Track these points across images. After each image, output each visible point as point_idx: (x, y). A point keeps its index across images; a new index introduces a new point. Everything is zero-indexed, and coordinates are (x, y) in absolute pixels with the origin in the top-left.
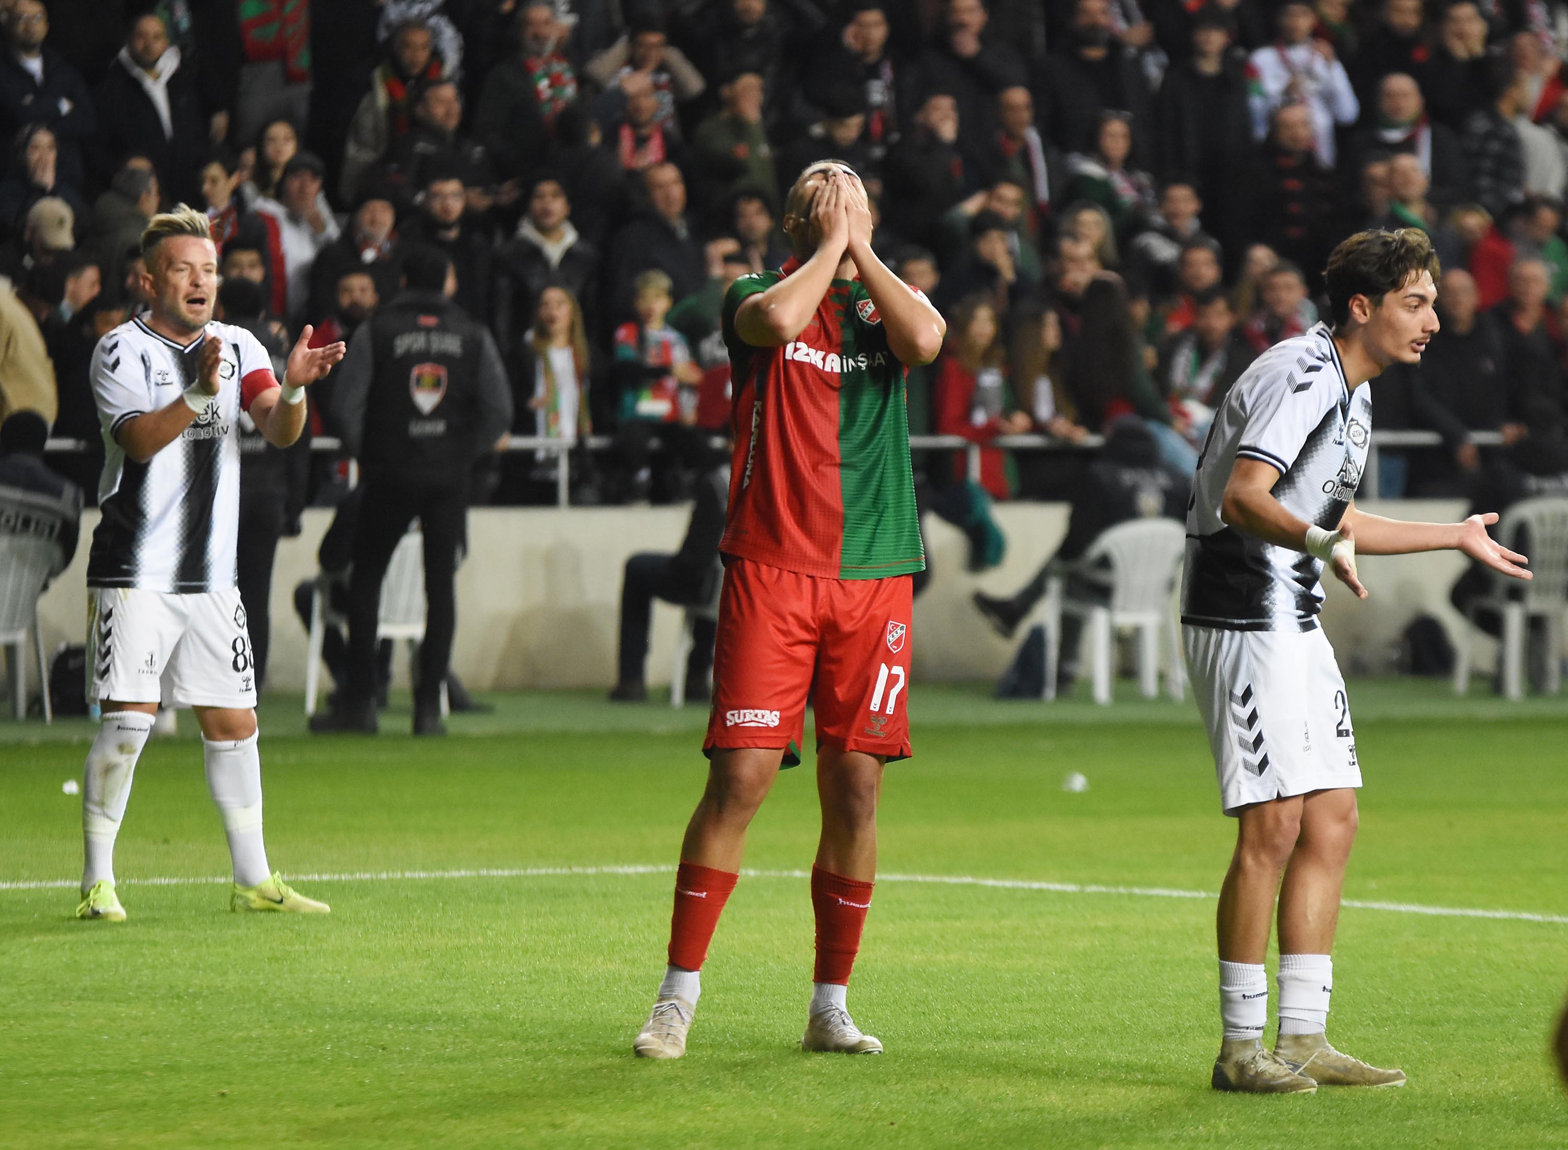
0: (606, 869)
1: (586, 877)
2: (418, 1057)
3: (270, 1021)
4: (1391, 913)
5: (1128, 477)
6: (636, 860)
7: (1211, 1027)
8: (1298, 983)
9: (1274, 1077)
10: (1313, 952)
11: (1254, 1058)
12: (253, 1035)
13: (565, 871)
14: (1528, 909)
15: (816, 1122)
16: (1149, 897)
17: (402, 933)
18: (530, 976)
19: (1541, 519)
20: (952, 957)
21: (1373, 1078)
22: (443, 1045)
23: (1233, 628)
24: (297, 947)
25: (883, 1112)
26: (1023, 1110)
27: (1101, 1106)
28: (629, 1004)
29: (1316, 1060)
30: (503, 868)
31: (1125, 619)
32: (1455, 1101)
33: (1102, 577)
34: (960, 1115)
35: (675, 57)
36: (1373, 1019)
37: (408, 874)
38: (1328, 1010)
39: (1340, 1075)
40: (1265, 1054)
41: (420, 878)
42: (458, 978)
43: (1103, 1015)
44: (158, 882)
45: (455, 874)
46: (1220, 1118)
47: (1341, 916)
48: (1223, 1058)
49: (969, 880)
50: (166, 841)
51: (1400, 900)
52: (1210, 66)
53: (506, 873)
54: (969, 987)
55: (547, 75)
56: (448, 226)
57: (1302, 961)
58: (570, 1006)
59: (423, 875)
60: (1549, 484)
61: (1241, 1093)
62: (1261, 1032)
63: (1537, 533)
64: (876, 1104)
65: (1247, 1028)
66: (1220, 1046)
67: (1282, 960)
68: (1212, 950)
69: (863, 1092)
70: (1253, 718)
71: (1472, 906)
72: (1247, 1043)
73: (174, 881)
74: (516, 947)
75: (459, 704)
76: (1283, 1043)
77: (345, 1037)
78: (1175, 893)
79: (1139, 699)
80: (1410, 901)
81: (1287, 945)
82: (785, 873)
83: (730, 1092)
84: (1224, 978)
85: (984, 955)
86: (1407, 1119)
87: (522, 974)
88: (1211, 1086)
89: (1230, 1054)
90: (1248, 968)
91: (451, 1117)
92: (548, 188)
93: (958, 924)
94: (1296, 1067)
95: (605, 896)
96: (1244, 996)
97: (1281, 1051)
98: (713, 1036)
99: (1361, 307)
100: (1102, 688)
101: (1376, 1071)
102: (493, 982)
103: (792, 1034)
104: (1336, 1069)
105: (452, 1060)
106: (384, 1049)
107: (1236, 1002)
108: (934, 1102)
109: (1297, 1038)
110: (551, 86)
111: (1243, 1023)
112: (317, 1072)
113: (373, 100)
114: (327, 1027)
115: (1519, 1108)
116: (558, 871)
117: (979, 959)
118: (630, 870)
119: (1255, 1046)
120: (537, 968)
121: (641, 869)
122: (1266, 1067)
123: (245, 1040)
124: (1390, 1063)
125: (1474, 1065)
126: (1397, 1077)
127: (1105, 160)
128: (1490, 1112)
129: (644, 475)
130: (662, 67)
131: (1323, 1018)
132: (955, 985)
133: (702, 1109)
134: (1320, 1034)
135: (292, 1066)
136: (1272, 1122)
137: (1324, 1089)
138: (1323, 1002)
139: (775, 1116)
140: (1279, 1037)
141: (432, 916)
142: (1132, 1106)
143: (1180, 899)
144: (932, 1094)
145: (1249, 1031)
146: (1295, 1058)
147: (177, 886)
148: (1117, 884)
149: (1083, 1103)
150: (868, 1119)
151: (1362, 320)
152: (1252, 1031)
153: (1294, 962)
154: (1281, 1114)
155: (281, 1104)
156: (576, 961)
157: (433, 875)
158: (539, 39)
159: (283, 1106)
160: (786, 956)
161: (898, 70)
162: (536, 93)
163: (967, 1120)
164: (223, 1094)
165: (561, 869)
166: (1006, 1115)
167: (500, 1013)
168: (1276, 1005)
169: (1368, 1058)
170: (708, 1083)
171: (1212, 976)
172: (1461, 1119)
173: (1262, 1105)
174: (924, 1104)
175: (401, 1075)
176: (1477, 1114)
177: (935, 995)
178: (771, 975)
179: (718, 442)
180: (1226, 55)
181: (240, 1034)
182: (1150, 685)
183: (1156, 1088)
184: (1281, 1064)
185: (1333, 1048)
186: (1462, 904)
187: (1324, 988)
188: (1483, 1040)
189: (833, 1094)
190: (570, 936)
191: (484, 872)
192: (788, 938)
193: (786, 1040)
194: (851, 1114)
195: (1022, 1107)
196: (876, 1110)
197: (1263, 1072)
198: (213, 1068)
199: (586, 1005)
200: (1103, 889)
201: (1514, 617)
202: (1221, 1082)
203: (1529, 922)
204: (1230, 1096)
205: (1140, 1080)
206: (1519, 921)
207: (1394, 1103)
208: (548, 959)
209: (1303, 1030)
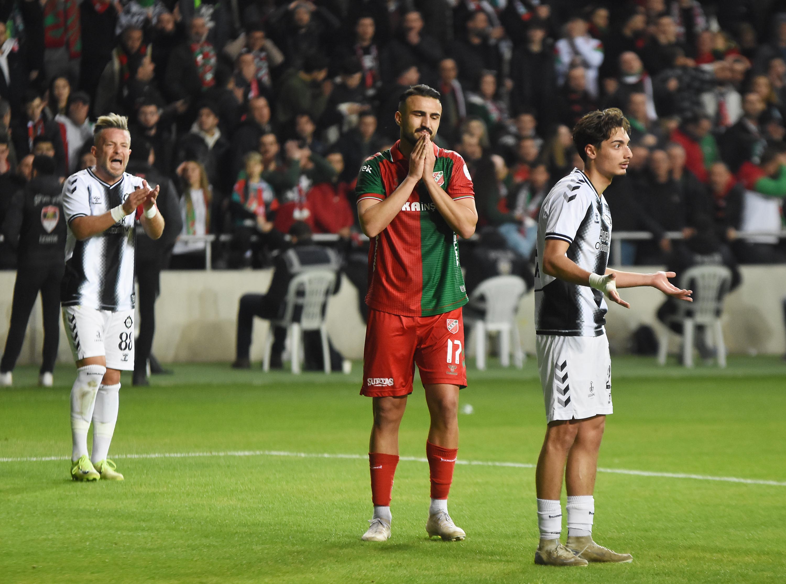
0: (229, 453)
1: (220, 457)
2: (133, 549)
3: (58, 530)
4: (625, 475)
5: (493, 255)
6: (244, 449)
7: (534, 533)
8: (577, 511)
9: (566, 558)
10: (583, 495)
11: (556, 549)
12: (49, 538)
13: (209, 454)
14: (696, 472)
15: (334, 581)
16: (503, 467)
17: (125, 486)
18: (190, 507)
19: (703, 276)
20: (404, 497)
21: (616, 559)
22: (145, 543)
23: (560, 334)
24: (72, 493)
25: (368, 576)
26: (439, 575)
27: (478, 572)
28: (240, 521)
29: (587, 550)
30: (177, 453)
31: (493, 327)
32: (658, 570)
33: (481, 305)
34: (407, 577)
35: (269, 44)
36: (616, 529)
37: (129, 456)
38: (593, 523)
39: (598, 557)
40: (562, 547)
41: (135, 458)
42: (153, 508)
43: (480, 527)
44: (2, 460)
45: (153, 456)
46: (539, 579)
47: (598, 476)
48: (540, 549)
49: (412, 458)
50: (6, 439)
51: (630, 468)
52: (536, 48)
53: (179, 455)
54: (412, 512)
55: (202, 52)
56: (151, 128)
57: (578, 500)
58: (210, 522)
59: (136, 456)
60: (706, 259)
61: (549, 566)
62: (559, 535)
63: (700, 283)
64: (364, 572)
65: (552, 533)
66: (539, 542)
67: (568, 499)
68: (534, 494)
69: (358, 566)
70: (565, 377)
71: (667, 471)
72: (552, 541)
73: (10, 460)
74: (183, 493)
75: (156, 370)
76: (570, 541)
77: (96, 538)
78: (517, 465)
79: (499, 367)
80: (636, 469)
81: (571, 492)
82: (320, 455)
83: (291, 566)
84: (540, 508)
85: (420, 497)
86: (633, 579)
87: (186, 506)
88: (534, 563)
89: (543, 547)
90: (551, 502)
91: (149, 579)
92: (205, 111)
93: (407, 481)
94: (577, 553)
95: (228, 467)
96: (550, 516)
97: (569, 545)
98: (282, 538)
99: (591, 150)
100: (481, 362)
101: (618, 555)
102: (171, 511)
103: (322, 536)
104: (597, 554)
105: (150, 550)
106: (116, 544)
107: (546, 520)
108: (394, 571)
109: (578, 539)
110: (204, 58)
111: (549, 530)
112: (81, 556)
113: (112, 64)
114: (87, 533)
115: (690, 573)
116: (205, 454)
117: (417, 498)
118: (241, 453)
119: (556, 543)
120: (194, 503)
121: (247, 453)
122: (562, 553)
123: (45, 540)
124: (624, 550)
125: (667, 552)
126: (628, 558)
127: (483, 95)
128: (675, 575)
129: (248, 254)
130: (262, 49)
131: (590, 528)
132: (405, 512)
133: (277, 574)
134: (589, 536)
135: (70, 553)
136: (565, 581)
137: (591, 564)
138: (590, 520)
139: (313, 578)
140: (569, 538)
141: (141, 477)
142: (494, 573)
143: (519, 468)
144: (393, 567)
145: (553, 534)
146: (577, 548)
147: (12, 462)
148: (487, 460)
149: (470, 571)
150: (361, 579)
151: (593, 157)
152: (554, 534)
153: (574, 500)
154: (570, 577)
155: (63, 572)
156: (213, 500)
157: (141, 457)
158: (199, 35)
159: (65, 573)
160: (320, 497)
161: (380, 49)
162: (196, 62)
163: (411, 580)
164: (34, 568)
165: (207, 453)
166: (431, 577)
167: (175, 526)
168: (566, 522)
169: (613, 547)
170: (280, 561)
171: (535, 507)
172: (661, 579)
173: (559, 572)
174: (389, 572)
175: (124, 558)
176: (668, 576)
177: (395, 517)
178: (312, 507)
179: (288, 238)
180: (543, 42)
181: (43, 537)
182: (505, 360)
183: (506, 563)
184: (569, 552)
185: (596, 543)
186: (661, 470)
187: (590, 512)
188: (672, 539)
189: (343, 567)
190: (211, 487)
191: (167, 455)
192: (321, 488)
193: (319, 539)
194: (352, 577)
195: (439, 574)
196: (365, 575)
197: (560, 556)
198: (29, 554)
199: (218, 522)
200: (480, 463)
201: (689, 326)
202: (539, 561)
203: (695, 480)
204: (543, 567)
205: (498, 559)
206: (690, 479)
207: (627, 571)
208: (200, 499)
209: (580, 534)
